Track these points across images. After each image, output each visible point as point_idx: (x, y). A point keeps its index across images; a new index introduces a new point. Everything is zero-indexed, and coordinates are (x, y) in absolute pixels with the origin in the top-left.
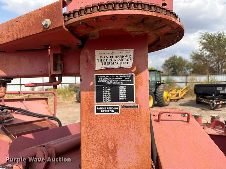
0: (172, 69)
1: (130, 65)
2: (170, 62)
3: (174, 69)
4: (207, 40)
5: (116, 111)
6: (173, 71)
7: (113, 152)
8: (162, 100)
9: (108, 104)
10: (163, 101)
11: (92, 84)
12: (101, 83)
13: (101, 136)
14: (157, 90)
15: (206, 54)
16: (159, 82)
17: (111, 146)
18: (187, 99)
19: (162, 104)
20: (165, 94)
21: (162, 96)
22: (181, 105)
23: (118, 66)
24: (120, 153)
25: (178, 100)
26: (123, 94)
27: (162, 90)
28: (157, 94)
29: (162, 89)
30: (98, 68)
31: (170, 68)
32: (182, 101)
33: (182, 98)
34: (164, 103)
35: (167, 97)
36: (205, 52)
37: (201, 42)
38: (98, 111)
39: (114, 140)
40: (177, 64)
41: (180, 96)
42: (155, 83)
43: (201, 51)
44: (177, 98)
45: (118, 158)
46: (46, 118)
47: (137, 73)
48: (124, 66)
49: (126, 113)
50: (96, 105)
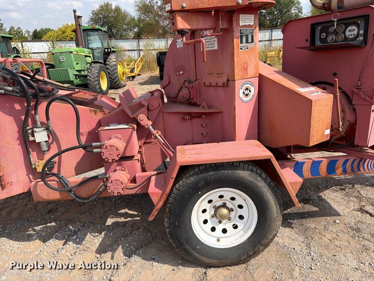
1: (253, 23)
5: (248, 48)
7: (247, 69)
8: (117, 78)
9: (244, 44)
11: (238, 34)
12: (242, 33)
13: (242, 61)
14: (107, 62)
16: (107, 49)
17: (245, 66)
18: (146, 76)
19: (118, 85)
20: (120, 69)
21: (116, 73)
22: (141, 84)
23: (248, 24)
24: (249, 68)
25: (133, 77)
27: (115, 63)
29: (115, 61)
30: (241, 25)
32: (139, 79)
33: (139, 75)
34: (120, 82)
35: (123, 74)
38: (241, 49)
39: (247, 63)
41: (136, 72)
42: (103, 52)
44: (133, 74)
45: (248, 72)
46: (77, 90)
47: (255, 28)
48: (250, 24)
49: (251, 48)
50: (241, 45)
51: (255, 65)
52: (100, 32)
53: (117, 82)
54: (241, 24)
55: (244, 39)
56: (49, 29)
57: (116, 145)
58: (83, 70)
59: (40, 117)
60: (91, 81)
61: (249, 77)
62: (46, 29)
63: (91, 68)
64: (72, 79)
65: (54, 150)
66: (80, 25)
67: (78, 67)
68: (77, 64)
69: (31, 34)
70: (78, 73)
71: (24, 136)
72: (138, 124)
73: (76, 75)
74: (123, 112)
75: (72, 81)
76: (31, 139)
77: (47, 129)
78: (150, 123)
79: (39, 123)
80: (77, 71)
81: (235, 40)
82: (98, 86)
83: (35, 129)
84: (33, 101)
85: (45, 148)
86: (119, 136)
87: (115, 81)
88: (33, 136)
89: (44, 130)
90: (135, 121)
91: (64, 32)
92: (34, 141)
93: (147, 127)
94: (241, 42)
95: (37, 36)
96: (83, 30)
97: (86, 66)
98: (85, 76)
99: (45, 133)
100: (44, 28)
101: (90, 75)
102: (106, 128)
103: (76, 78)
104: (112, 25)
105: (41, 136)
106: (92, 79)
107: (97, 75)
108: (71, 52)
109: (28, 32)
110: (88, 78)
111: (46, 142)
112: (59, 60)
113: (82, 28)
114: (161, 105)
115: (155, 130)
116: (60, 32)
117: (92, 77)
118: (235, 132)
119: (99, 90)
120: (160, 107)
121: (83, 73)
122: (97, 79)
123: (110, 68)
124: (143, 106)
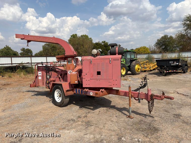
2: (161, 42)
3: (165, 47)
4: (190, 21)
10: (135, 71)
14: (131, 64)
16: (132, 59)
17: (70, 67)
20: (137, 67)
21: (134, 68)
23: (70, 60)
27: (134, 64)
28: (131, 67)
31: (162, 46)
34: (135, 72)
37: (185, 23)
40: (167, 43)
42: (130, 60)
49: (71, 64)
53: (134, 72)
71: (46, 76)
87: (133, 71)
89: (49, 76)
91: (139, 50)
93: (60, 77)
104: (167, 45)
116: (137, 50)
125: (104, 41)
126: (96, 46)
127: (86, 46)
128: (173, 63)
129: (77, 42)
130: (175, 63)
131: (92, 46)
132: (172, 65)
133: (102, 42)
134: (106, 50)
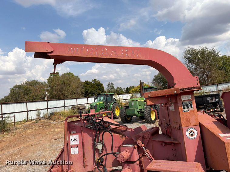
0: (162, 84)
1: (190, 99)
2: (159, 78)
3: (163, 83)
4: (191, 55)
5: (189, 111)
6: (163, 85)
7: (189, 121)
9: (186, 109)
11: (181, 105)
12: (184, 104)
13: (186, 117)
15: (192, 67)
17: (188, 120)
23: (187, 99)
24: (191, 121)
26: (190, 106)
31: (160, 82)
36: (191, 65)
37: (186, 57)
38: (184, 111)
39: (189, 118)
43: (187, 65)
45: (191, 123)
46: (120, 126)
47: (192, 101)
48: (189, 99)
49: (191, 111)
50: (183, 110)
51: (195, 119)
52: (153, 89)
54: (182, 100)
55: (186, 107)
56: (134, 86)
57: (123, 155)
58: (143, 109)
59: (100, 138)
60: (146, 115)
61: (192, 125)
62: (132, 87)
63: (146, 108)
64: (136, 114)
65: (104, 153)
66: (142, 87)
67: (140, 108)
68: (140, 106)
69: (125, 89)
70: (140, 111)
71: (94, 146)
72: (138, 146)
73: (138, 112)
74: (132, 139)
75: (137, 115)
76: (96, 147)
77: (102, 143)
78: (143, 145)
79: (100, 141)
80: (139, 109)
81: (179, 108)
82: (149, 118)
83: (98, 143)
84: (98, 132)
85: (101, 152)
86: (128, 150)
88: (97, 146)
89: (101, 144)
90: (136, 143)
92: (97, 148)
93: (141, 147)
94: (184, 108)
95: (127, 91)
96: (144, 89)
97: (144, 107)
98: (143, 112)
99: (101, 145)
100: (131, 86)
101: (145, 111)
102: (124, 146)
103: (139, 113)
104: (166, 82)
105: (100, 147)
106: (146, 114)
107: (149, 112)
108: (137, 100)
109: (124, 88)
110: (145, 113)
111: (101, 149)
112: (131, 104)
113: (144, 88)
114: (150, 136)
115: (146, 149)
117: (146, 113)
118: (186, 156)
119: (150, 120)
120: (149, 138)
121: (142, 110)
122: (149, 114)
123: (158, 107)
124: (140, 137)
125: (95, 79)
126: (86, 85)
127: (74, 86)
128: (212, 99)
129: (60, 82)
130: (214, 99)
131: (81, 85)
132: (210, 102)
133: (93, 80)
134: (99, 90)
